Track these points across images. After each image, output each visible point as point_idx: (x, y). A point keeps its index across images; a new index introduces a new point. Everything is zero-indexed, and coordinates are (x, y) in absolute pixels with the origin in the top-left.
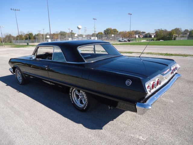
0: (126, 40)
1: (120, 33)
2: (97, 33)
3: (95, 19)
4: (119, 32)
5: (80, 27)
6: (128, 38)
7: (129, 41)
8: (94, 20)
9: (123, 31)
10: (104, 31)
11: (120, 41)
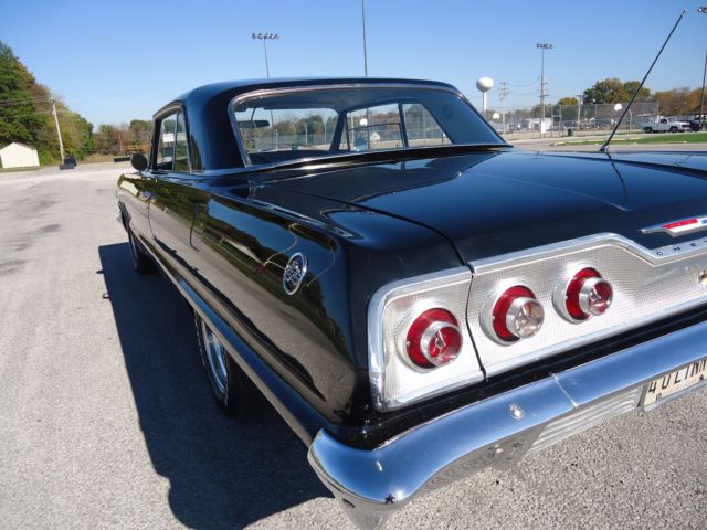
0: (680, 124)
1: (658, 96)
2: (555, 102)
3: (545, 46)
4: (653, 92)
5: (487, 82)
6: (692, 118)
7: (694, 127)
8: (541, 50)
9: (675, 90)
10: (586, 93)
11: (648, 130)
